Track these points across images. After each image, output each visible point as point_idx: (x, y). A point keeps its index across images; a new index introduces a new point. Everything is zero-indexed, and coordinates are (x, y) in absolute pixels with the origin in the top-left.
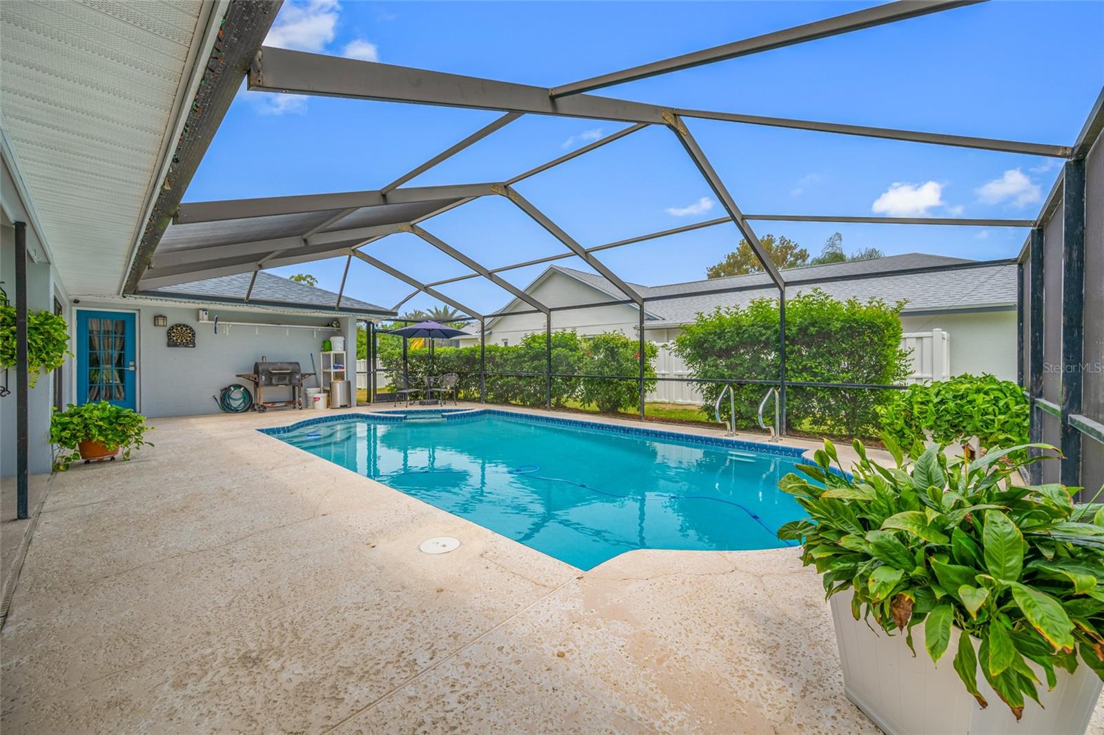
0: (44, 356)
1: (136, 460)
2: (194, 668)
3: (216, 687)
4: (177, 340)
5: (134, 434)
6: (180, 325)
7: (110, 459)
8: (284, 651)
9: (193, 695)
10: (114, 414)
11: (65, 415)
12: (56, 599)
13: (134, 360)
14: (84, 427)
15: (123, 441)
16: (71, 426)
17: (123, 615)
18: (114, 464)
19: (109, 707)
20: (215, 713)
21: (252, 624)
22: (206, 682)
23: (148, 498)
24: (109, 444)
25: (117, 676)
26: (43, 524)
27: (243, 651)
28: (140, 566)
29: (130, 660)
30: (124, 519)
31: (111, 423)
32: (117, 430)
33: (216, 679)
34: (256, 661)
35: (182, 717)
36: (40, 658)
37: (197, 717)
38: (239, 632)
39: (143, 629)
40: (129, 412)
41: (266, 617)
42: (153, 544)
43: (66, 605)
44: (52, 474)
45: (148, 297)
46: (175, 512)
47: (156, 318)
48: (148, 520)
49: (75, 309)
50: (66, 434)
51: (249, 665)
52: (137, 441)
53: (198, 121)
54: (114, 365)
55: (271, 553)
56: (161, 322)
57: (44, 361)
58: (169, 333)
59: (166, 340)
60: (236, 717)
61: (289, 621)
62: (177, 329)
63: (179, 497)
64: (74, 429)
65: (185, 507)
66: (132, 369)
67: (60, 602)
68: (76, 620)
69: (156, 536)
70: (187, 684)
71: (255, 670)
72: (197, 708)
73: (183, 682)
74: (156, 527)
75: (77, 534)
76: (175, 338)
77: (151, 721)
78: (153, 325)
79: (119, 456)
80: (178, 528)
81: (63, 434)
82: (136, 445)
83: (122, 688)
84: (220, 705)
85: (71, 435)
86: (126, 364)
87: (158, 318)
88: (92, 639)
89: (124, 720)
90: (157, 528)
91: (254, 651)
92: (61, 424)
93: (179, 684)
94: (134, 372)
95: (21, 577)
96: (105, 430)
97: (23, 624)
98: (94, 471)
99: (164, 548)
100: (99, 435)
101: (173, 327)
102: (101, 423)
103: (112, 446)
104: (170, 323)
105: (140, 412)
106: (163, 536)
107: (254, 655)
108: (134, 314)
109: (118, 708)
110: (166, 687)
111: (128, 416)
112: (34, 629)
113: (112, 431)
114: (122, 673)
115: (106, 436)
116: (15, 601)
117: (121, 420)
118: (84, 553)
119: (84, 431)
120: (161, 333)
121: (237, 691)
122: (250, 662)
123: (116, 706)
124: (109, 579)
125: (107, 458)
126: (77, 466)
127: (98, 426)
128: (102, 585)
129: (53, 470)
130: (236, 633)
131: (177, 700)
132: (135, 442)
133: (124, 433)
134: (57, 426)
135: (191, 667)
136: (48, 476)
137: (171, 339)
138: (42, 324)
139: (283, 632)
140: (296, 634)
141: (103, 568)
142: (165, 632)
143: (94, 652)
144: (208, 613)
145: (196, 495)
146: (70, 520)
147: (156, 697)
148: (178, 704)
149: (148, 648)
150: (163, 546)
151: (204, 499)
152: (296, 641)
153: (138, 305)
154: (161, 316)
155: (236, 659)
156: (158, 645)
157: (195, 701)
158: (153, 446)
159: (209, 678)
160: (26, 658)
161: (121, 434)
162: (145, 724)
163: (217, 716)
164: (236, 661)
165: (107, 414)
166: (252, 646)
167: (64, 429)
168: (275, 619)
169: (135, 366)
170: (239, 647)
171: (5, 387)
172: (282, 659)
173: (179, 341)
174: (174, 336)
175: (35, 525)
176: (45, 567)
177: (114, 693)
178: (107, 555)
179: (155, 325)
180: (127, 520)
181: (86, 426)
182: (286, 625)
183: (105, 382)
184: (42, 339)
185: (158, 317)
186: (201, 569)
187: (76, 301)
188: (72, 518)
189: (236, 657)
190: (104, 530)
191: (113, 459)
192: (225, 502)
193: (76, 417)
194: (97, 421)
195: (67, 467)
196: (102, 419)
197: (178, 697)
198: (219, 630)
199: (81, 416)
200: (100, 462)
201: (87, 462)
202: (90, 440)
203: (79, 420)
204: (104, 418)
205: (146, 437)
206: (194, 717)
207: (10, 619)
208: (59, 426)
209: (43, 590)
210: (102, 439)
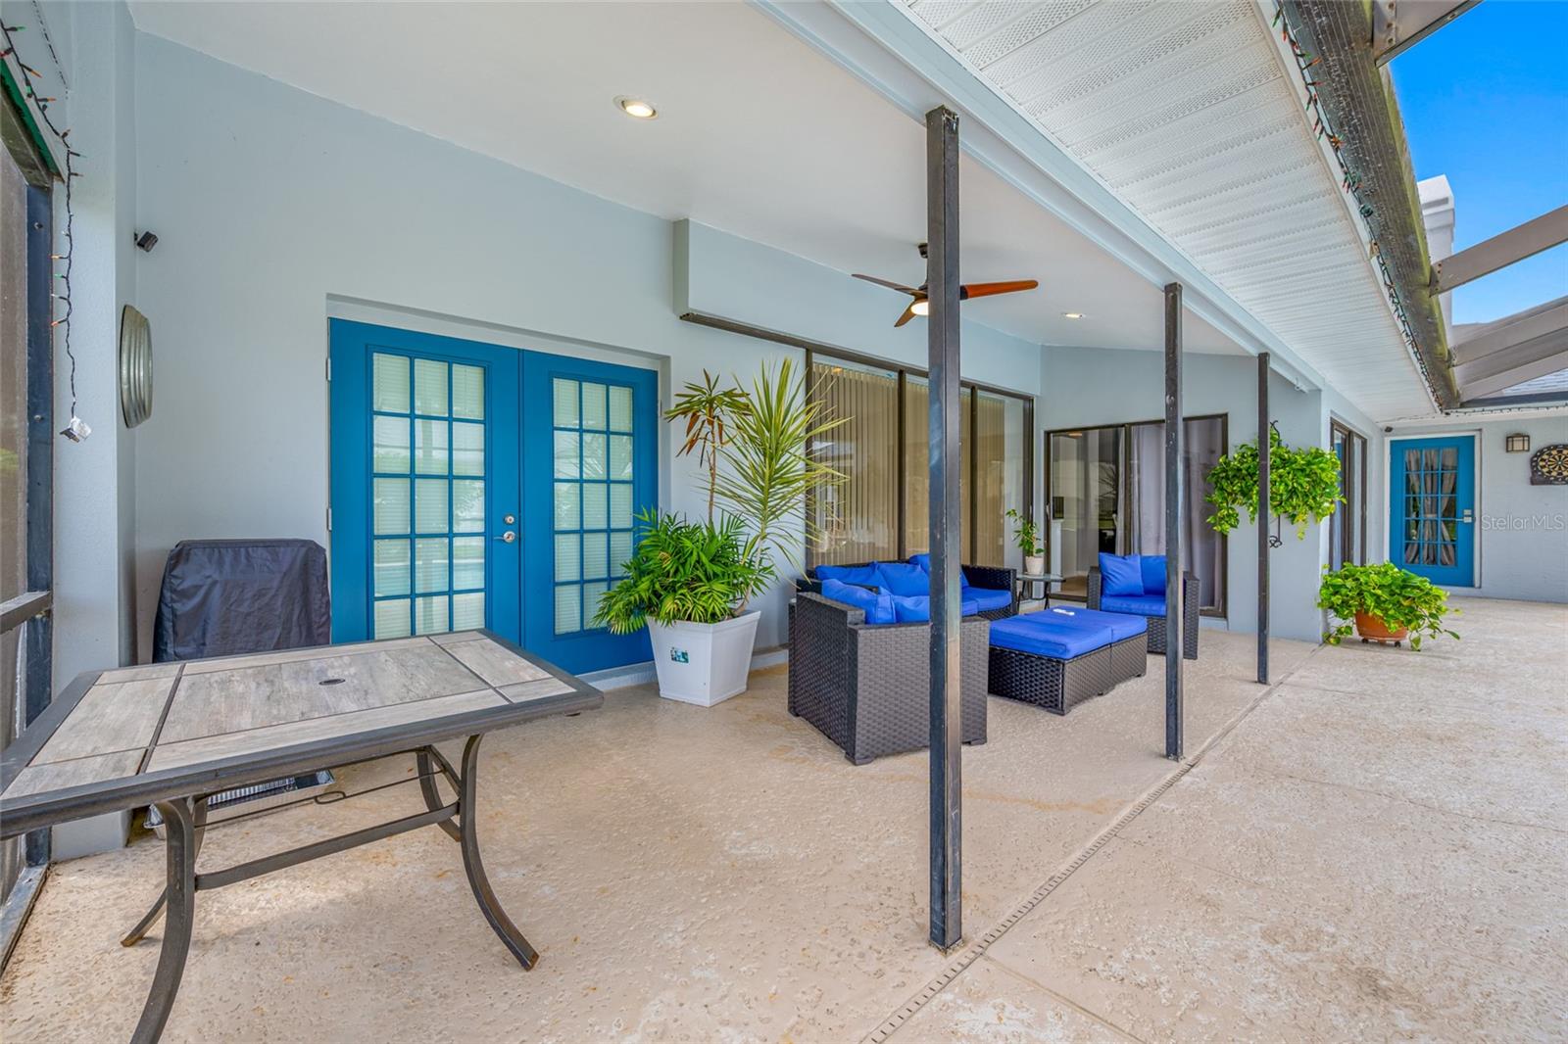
0: (1311, 501)
1: (1430, 654)
2: (1299, 934)
3: (1305, 975)
4: (1550, 472)
5: (1427, 614)
6: (1556, 447)
7: (1393, 643)
8: (1433, 1018)
9: (1274, 959)
10: (1399, 582)
11: (1337, 576)
12: (1236, 773)
13: (1472, 507)
14: (1358, 594)
15: (1410, 622)
16: (1343, 591)
17: (1276, 825)
18: (1398, 651)
19: (1200, 900)
20: (1279, 999)
21: (1416, 945)
22: (1298, 959)
23: (1406, 707)
24: (1389, 622)
25: (1227, 879)
26: (1276, 695)
27: (1375, 966)
28: (1333, 784)
29: (1248, 875)
30: (1356, 722)
31: (1392, 594)
32: (1401, 605)
33: (1311, 965)
34: (1377, 992)
35: (1247, 968)
36: (1188, 817)
37: (1260, 983)
38: (1389, 939)
39: (1284, 852)
40: (1421, 582)
41: (1449, 953)
42: (1367, 766)
43: (1238, 784)
44: (1321, 645)
45: (1486, 408)
46: (1429, 739)
47: (1510, 439)
48: (1385, 735)
49: (1388, 440)
50: (1337, 600)
51: (1366, 989)
52: (1431, 626)
53: (1363, 149)
54: (1440, 515)
55: (1545, 872)
56: (1518, 445)
57: (1311, 508)
58: (1534, 463)
59: (1528, 473)
60: (1297, 1026)
61: (1486, 989)
62: (1549, 455)
63: (1452, 721)
64: (1348, 596)
65: (1449, 738)
66: (1468, 520)
67: (1236, 777)
68: (1236, 802)
69: (1379, 758)
70: (1277, 943)
71: (1370, 1001)
72: (1266, 975)
73: (1277, 938)
74: (1388, 746)
75: (1297, 718)
76: (1545, 470)
77: (1218, 944)
78: (1504, 451)
79: (1406, 642)
80: (1416, 762)
81: (1333, 599)
82: (1431, 631)
83: (1222, 893)
84: (1292, 996)
85: (1343, 602)
86: (1459, 514)
87: (1513, 439)
88: (1235, 829)
89: (1201, 923)
90: (1387, 750)
91: (1388, 979)
92: (1333, 586)
93: (1269, 935)
94: (1471, 525)
95: (1225, 739)
96: (1384, 602)
97: (1197, 780)
98: (1367, 653)
99: (1377, 778)
100: (1375, 607)
101: (1542, 452)
102: (1379, 592)
103: (1392, 625)
104: (1536, 444)
105: (1480, 587)
106: (1387, 762)
107: (1384, 983)
108: (1473, 437)
109: (1205, 908)
110: (1256, 927)
111: (1418, 588)
112: (1202, 790)
113: (1394, 605)
114: (1232, 880)
115: (1386, 611)
116: (1206, 757)
117: (1408, 592)
118: (1290, 740)
119: (1358, 598)
120: (1520, 463)
121: (1324, 1002)
122: (1370, 986)
123: (1205, 904)
124: (1293, 780)
125: (1390, 641)
126: (1352, 643)
127: (1375, 595)
128: (1281, 783)
129: (1324, 642)
130: (1384, 938)
131: (1255, 948)
132: (1429, 627)
133: (1412, 610)
134: (1328, 588)
135: (1296, 930)
136: (1316, 646)
137: (1538, 470)
138: (1309, 463)
139: (1457, 995)
140: (1479, 1016)
141: (1295, 766)
142: (1301, 872)
143: (1227, 842)
144: (1368, 888)
145: (1481, 727)
146: (1303, 701)
147: (1241, 928)
148: (1253, 954)
149: (1272, 875)
150: (1377, 775)
151: (1490, 739)
152: (1469, 1024)
153: (1479, 423)
154: (1518, 435)
155: (1355, 967)
156: (1283, 879)
157: (1271, 966)
158: (1458, 638)
159: (1305, 959)
160: (1180, 811)
161: (1407, 611)
162: (1213, 942)
163: (1279, 1004)
164: (1353, 968)
165: (1388, 580)
166: (1391, 971)
167: (1336, 593)
168: (1461, 967)
169: (1472, 516)
170: (1372, 957)
171: (1276, 535)
172: (1419, 1026)
173: (1554, 474)
174: (1544, 467)
175: (1269, 693)
176: (1249, 739)
177: (1212, 892)
178: (1308, 754)
179: (1507, 451)
180: (1360, 724)
181: (1360, 594)
182: (1473, 989)
183: (1426, 539)
184: (1308, 482)
185: (1512, 437)
186: (1404, 828)
187: (1389, 430)
188: (1306, 699)
189: (1358, 964)
190: (1326, 724)
191: (1397, 644)
192: (1525, 756)
193: (1350, 579)
194: (1374, 589)
195: (1338, 641)
196: (1381, 587)
197: (1259, 946)
198: (1364, 917)
199: (1358, 579)
200: (1382, 644)
201: (1365, 641)
202: (1367, 612)
203: (1354, 584)
204: (1384, 586)
205: (1445, 621)
206: (1256, 981)
207: (1193, 770)
208: (1331, 589)
209: (1232, 759)
210: (1379, 613)
